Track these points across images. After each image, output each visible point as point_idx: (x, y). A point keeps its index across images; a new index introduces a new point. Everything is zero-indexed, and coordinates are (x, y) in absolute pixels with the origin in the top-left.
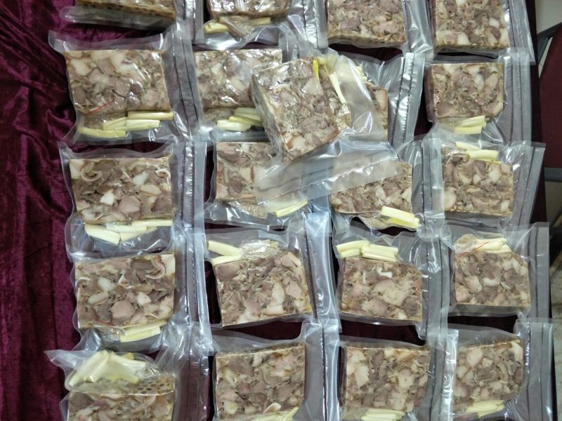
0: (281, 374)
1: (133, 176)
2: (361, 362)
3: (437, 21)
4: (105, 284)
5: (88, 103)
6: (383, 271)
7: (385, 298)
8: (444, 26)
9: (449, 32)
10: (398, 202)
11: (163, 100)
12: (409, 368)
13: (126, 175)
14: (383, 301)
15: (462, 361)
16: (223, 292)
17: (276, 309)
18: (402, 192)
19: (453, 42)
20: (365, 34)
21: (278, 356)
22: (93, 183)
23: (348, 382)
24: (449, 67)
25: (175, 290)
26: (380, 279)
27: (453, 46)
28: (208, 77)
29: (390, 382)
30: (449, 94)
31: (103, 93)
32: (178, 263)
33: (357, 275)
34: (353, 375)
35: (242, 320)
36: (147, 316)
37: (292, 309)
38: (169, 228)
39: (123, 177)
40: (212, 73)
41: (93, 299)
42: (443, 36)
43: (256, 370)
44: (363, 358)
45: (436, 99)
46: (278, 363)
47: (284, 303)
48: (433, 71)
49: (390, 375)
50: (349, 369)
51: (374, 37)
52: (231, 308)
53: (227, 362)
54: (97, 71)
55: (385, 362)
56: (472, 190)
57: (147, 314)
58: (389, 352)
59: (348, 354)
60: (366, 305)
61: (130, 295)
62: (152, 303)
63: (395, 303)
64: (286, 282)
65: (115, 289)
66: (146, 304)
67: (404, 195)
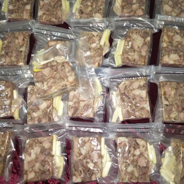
0: (173, 92)
1: (82, 154)
2: (168, 57)
3: (19, 18)
4: (130, 169)
5: (48, 173)
6: (128, 46)
7: (140, 45)
8: (22, 15)
9: (25, 13)
10: (98, 38)
11: (48, 139)
12: (172, 37)
13: (81, 157)
14: (142, 46)
15: (169, 14)
16: (136, 116)
17: (144, 93)
18: (94, 36)
19: (29, 11)
20: (23, 49)
21: (165, 93)
22: (84, 172)
23: (177, 63)
24: (40, 13)
25: (134, 138)
26: (132, 47)
27: (30, 11)
28: (39, 119)
29: (178, 45)
30: (52, 14)
31: (44, 166)
32: (121, 136)
33: (130, 57)
34: (174, 61)
35: (148, 108)
36: (145, 151)
37: (144, 86)
38: (105, 139)
39: (82, 159)
40: (37, 117)
41: (136, 175)
42: (26, 16)
43: (171, 103)
44: (167, 56)
45: (54, 20)
46: (168, 93)
47: (141, 90)
48: (41, 20)
49: (175, 45)
50: (172, 62)
51: (25, 45)
52: (142, 113)
53: (167, 116)
54: (33, 168)
55: (169, 47)
56: (94, 6)
57: (144, 151)
58: (164, 45)
59: (165, 62)
60: (144, 53)
61: (136, 158)
62: (139, 148)
63: (143, 41)
64: (132, 89)
65: (133, 165)
66: (140, 151)
67: (95, 35)
